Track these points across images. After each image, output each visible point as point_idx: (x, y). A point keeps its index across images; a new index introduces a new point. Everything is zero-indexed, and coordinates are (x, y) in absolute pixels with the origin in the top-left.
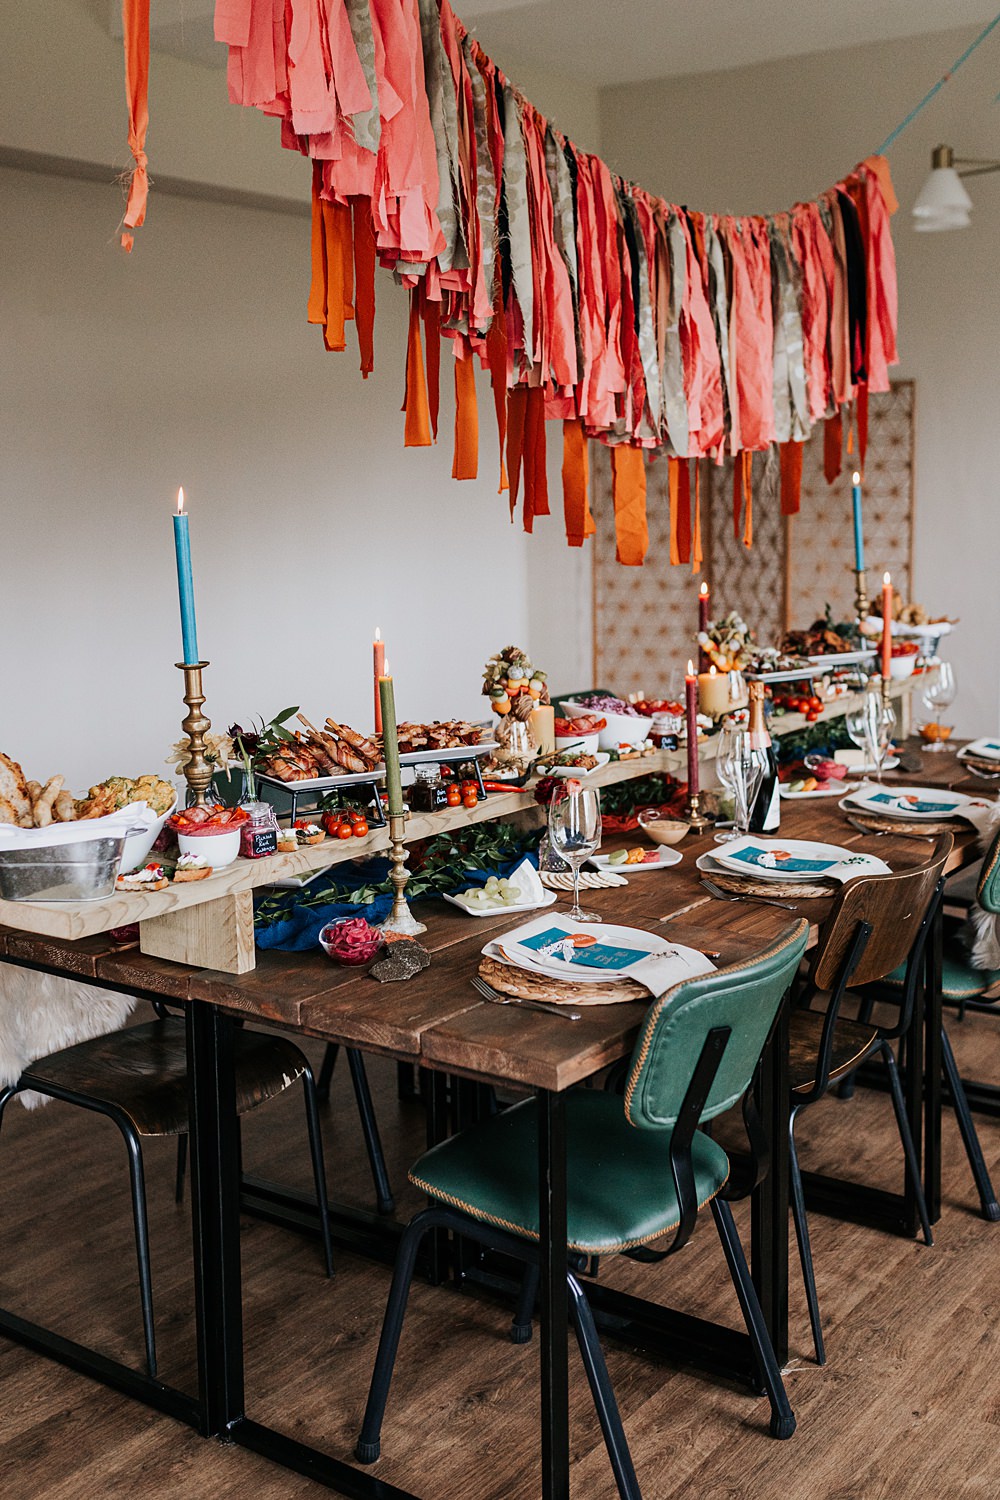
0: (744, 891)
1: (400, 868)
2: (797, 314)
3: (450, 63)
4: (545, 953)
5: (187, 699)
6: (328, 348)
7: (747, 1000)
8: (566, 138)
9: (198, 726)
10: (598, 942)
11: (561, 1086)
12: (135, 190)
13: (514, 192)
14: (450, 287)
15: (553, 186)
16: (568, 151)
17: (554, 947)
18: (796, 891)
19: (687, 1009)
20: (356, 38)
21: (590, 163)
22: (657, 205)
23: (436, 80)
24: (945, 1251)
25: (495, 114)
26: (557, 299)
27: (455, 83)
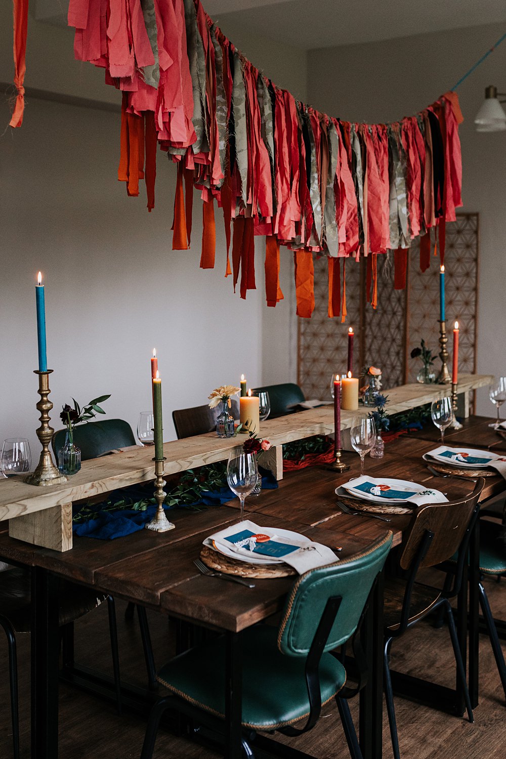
0: (361, 509)
1: (161, 491)
2: (403, 178)
3: (202, 40)
4: (239, 545)
5: (40, 391)
6: (129, 194)
7: (351, 581)
8: (270, 81)
9: (45, 407)
10: (271, 539)
11: (238, 630)
12: (17, 108)
13: (238, 110)
14: (200, 162)
15: (262, 107)
16: (271, 88)
17: (244, 542)
18: (391, 510)
19: (314, 585)
20: (147, 26)
21: (283, 94)
22: (323, 118)
23: (194, 48)
24: (480, 726)
25: (228, 68)
26: (262, 169)
27: (205, 51)
